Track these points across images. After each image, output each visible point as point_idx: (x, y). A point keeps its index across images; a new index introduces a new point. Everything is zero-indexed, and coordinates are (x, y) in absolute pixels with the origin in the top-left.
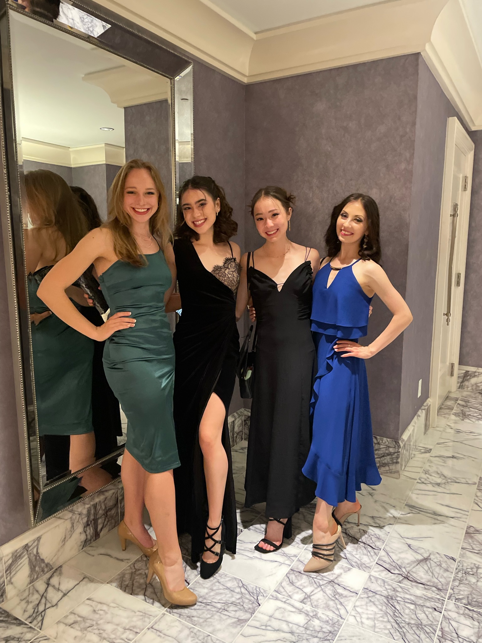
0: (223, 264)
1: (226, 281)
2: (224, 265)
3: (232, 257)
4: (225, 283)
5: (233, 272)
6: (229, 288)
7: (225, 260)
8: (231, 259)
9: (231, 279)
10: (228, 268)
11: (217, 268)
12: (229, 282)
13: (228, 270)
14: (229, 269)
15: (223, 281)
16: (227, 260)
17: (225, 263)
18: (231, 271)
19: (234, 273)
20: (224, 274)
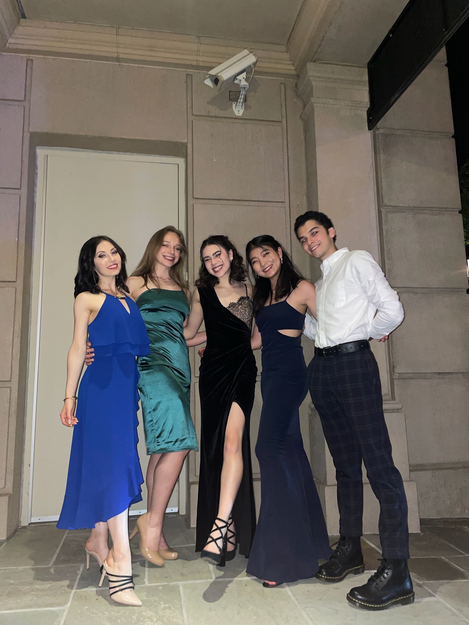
20: (238, 309)
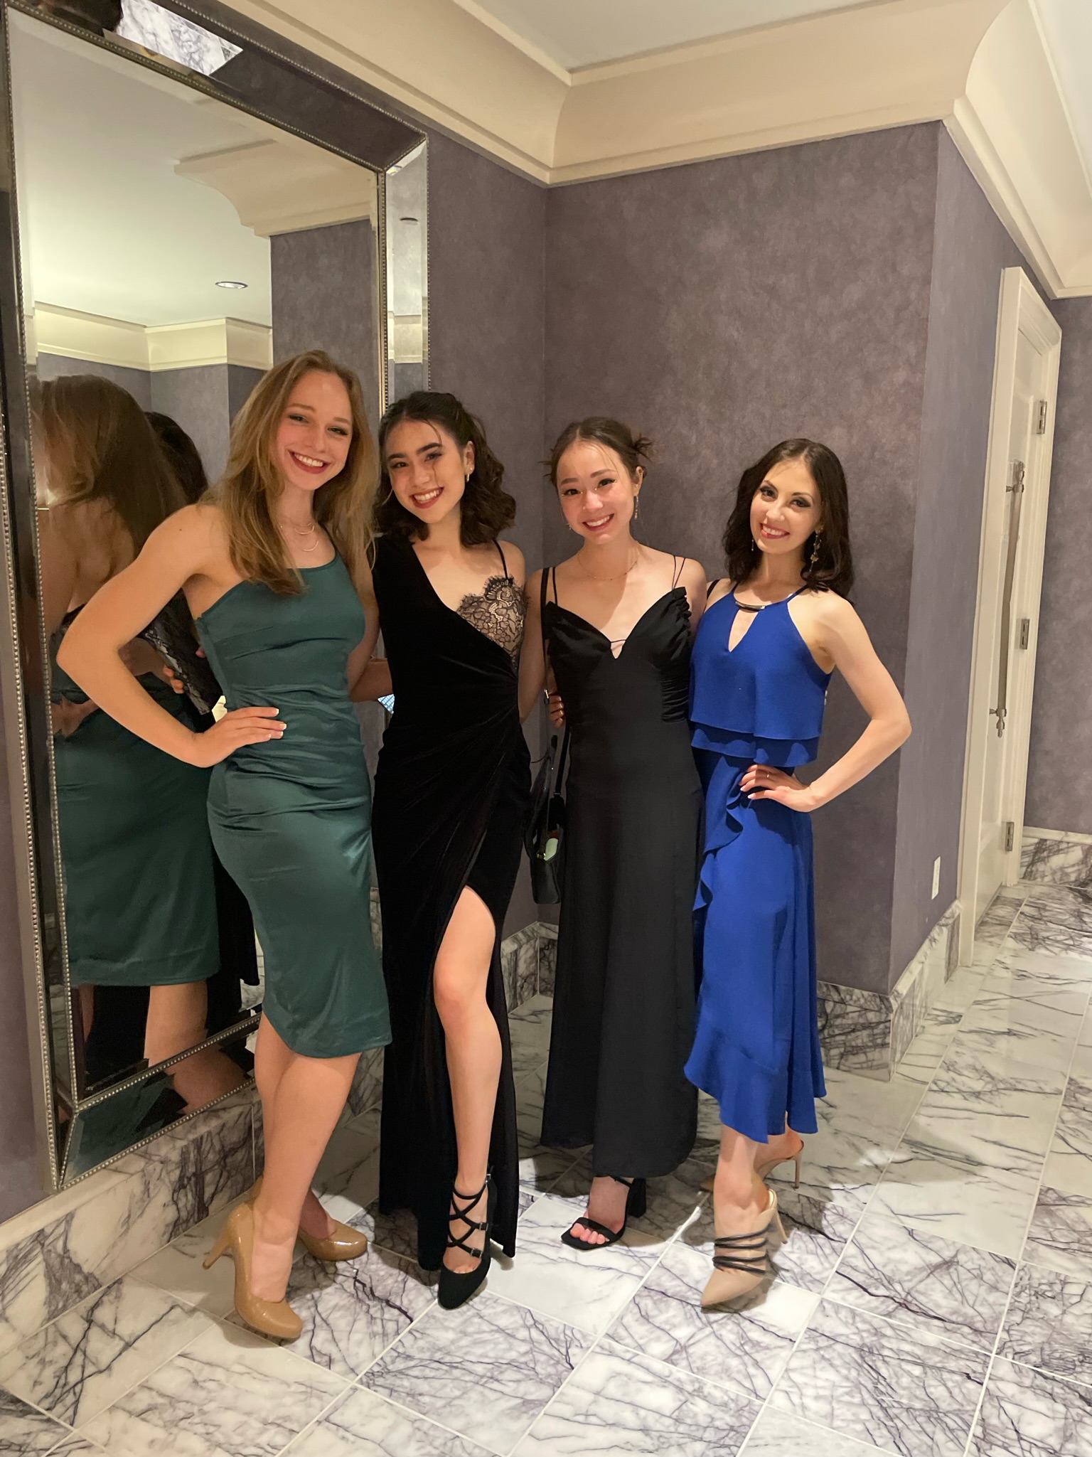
0: (484, 592)
1: (492, 630)
2: (486, 595)
3: (504, 577)
4: (490, 634)
5: (507, 609)
6: (499, 647)
7: (488, 582)
8: (504, 580)
9: (503, 625)
10: (495, 600)
11: (470, 602)
12: (499, 632)
13: (495, 605)
14: (498, 602)
15: (484, 631)
16: (493, 584)
17: (488, 590)
18: (503, 608)
19: (511, 613)
20: (488, 615)
